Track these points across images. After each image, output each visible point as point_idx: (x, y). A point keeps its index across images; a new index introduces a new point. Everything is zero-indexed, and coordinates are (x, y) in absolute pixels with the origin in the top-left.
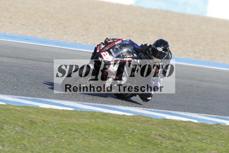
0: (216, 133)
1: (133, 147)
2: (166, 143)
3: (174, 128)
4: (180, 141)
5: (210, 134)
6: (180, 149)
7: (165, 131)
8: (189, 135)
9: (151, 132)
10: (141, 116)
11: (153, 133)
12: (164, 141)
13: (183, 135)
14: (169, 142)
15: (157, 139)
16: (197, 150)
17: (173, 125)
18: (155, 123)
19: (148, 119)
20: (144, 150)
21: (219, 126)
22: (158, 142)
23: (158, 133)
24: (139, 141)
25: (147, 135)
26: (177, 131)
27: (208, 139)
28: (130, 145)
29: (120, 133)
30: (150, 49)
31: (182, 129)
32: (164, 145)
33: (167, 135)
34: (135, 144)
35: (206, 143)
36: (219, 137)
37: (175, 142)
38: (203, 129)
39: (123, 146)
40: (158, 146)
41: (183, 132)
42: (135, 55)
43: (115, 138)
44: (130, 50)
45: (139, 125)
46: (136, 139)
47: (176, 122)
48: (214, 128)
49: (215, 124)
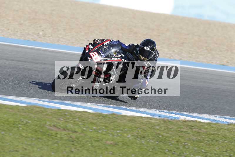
0: (112, 123)
1: (26, 139)
2: (61, 134)
3: (69, 119)
4: (76, 132)
5: (105, 124)
6: (75, 140)
7: (59, 121)
8: (84, 125)
9: (46, 123)
10: (35, 106)
11: (47, 124)
12: (59, 132)
13: (78, 125)
14: (64, 133)
15: (52, 130)
16: (93, 141)
17: (68, 115)
18: (50, 114)
19: (42, 110)
20: (39, 141)
21: (114, 116)
22: (53, 133)
23: (52, 124)
24: (33, 132)
25: (42, 126)
26: (72, 122)
27: (104, 129)
28: (24, 136)
29: (14, 125)
30: (138, 49)
31: (77, 119)
32: (59, 136)
33: (62, 126)
34: (30, 135)
35: (102, 133)
36: (115, 127)
37: (70, 132)
38: (98, 119)
39: (17, 137)
40: (53, 137)
41: (78, 122)
42: (123, 55)
43: (9, 130)
44: (118, 50)
45: (33, 115)
46: (30, 131)
47: (71, 112)
48: (109, 118)
49: (111, 114)
